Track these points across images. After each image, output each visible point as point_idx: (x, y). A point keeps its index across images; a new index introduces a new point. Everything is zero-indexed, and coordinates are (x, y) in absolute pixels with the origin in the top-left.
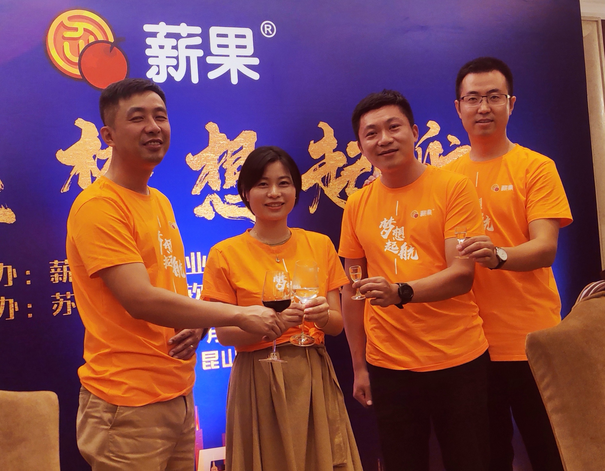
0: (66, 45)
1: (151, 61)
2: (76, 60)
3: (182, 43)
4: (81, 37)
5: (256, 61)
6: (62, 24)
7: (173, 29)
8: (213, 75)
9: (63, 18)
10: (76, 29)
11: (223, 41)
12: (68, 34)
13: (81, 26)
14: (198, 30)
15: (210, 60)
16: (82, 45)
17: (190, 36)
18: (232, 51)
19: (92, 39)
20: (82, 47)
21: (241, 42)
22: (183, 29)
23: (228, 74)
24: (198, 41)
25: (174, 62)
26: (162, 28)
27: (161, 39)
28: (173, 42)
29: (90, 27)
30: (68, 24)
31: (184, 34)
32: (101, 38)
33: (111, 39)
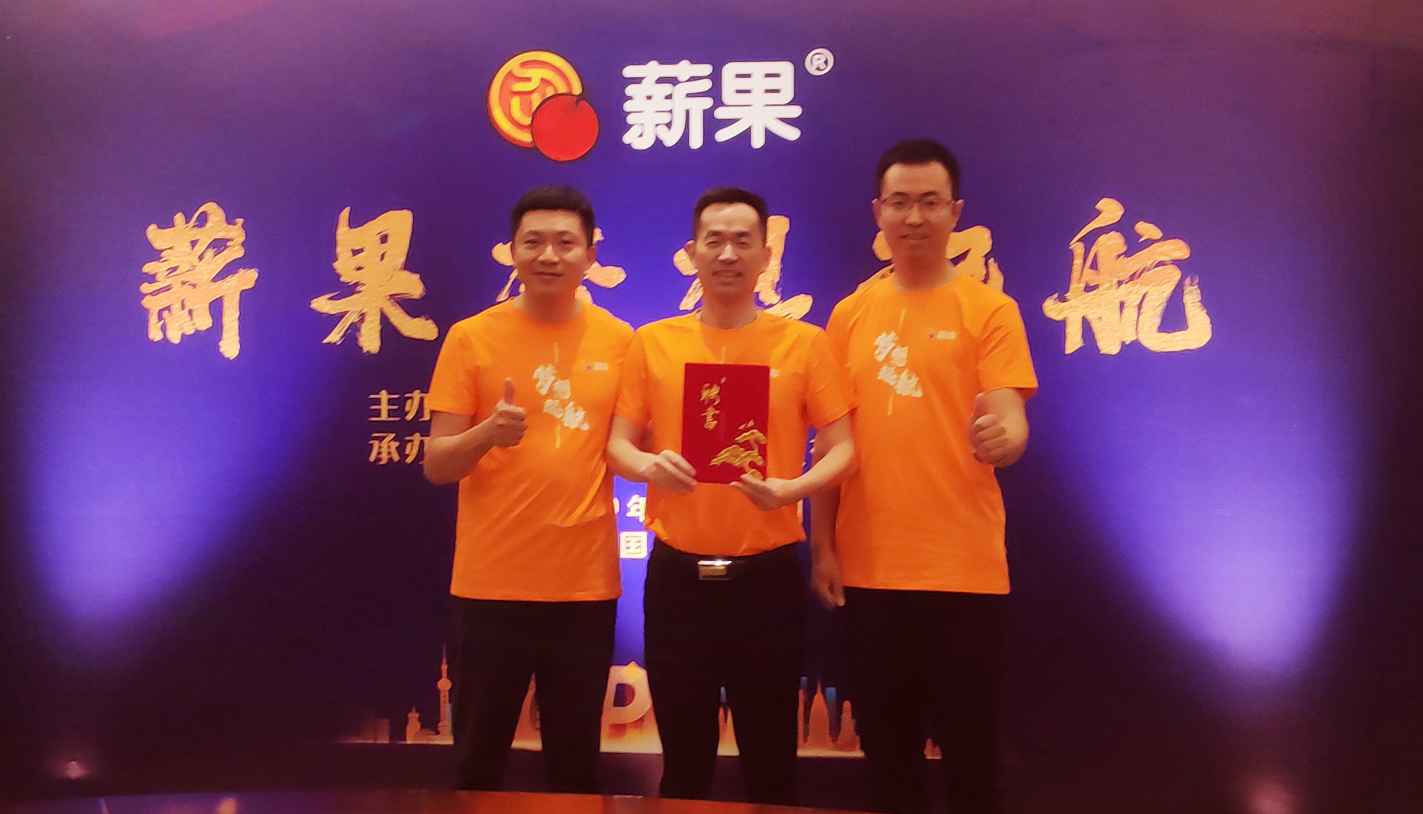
0: (515, 102)
1: (630, 119)
2: (527, 121)
3: (680, 91)
4: (536, 89)
5: (796, 112)
6: (510, 74)
7: (668, 70)
8: (723, 135)
9: (513, 65)
10: (528, 79)
11: (743, 84)
12: (519, 87)
13: (536, 74)
14: (706, 69)
15: (720, 113)
16: (536, 100)
17: (693, 79)
18: (758, 98)
19: (550, 92)
20: (535, 105)
21: (772, 83)
22: (684, 69)
23: (746, 135)
24: (706, 85)
25: (666, 118)
26: (653, 70)
27: (648, 86)
28: (667, 88)
29: (548, 74)
30: (520, 72)
31: (683, 77)
32: (562, 89)
33: (577, 90)
